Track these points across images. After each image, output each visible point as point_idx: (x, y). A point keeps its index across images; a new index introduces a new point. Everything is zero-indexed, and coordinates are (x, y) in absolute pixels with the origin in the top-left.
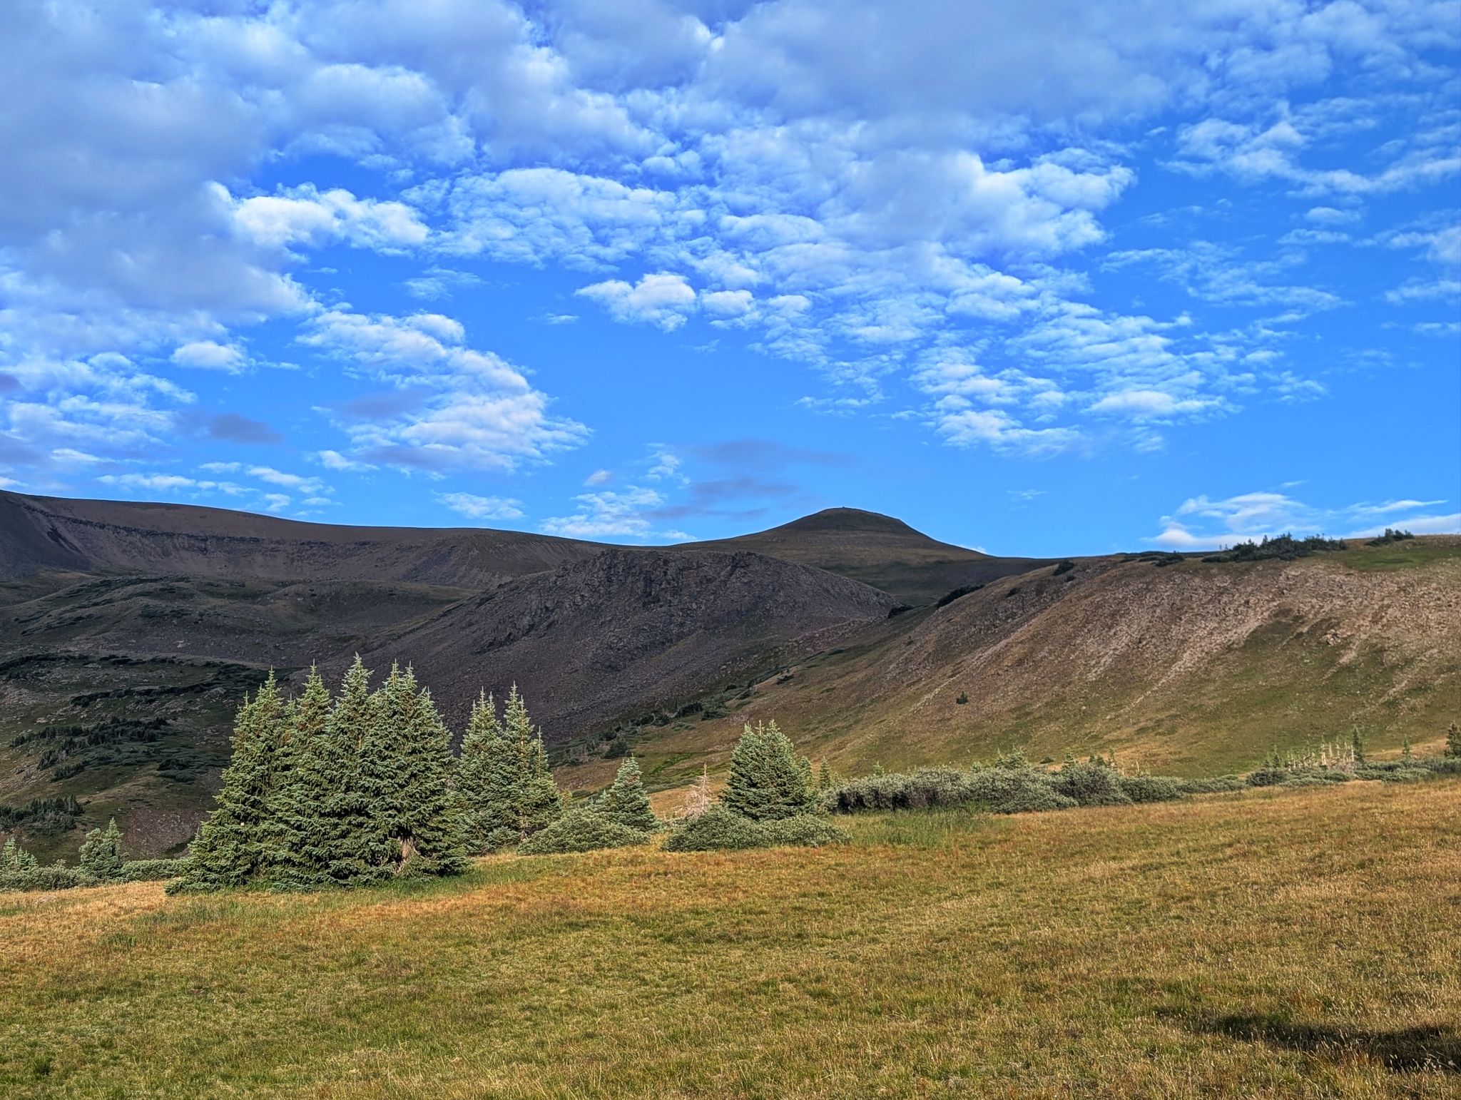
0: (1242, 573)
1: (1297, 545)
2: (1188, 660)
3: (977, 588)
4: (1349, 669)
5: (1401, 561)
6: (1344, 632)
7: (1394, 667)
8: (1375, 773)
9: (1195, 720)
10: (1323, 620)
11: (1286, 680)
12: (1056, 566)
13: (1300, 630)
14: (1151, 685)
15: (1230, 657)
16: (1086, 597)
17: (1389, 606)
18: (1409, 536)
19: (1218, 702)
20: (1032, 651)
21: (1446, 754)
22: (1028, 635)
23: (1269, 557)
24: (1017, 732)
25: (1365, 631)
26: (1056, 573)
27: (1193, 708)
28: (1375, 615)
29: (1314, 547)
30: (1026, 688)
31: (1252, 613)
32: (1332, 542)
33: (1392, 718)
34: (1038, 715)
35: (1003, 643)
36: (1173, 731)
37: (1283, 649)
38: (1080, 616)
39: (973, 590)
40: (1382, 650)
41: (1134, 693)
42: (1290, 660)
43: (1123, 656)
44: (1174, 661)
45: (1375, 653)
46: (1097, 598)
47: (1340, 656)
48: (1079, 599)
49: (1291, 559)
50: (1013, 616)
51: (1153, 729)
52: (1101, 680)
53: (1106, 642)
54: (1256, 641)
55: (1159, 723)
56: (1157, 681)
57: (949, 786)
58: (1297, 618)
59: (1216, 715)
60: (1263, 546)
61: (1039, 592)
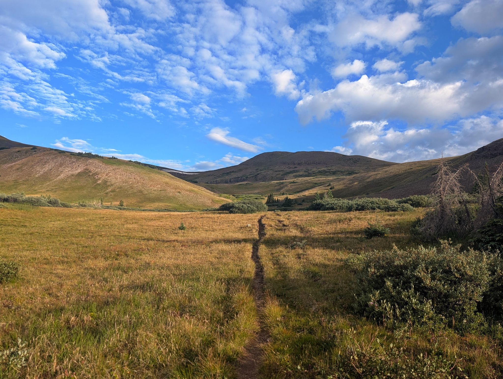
0: (79, 159)
1: (93, 155)
2: (62, 176)
3: (8, 148)
4: (99, 184)
5: (114, 163)
6: (99, 176)
7: (109, 186)
8: (105, 207)
9: (61, 190)
10: (95, 173)
11: (85, 184)
12: (32, 148)
13: (90, 174)
14: (52, 180)
15: (73, 177)
16: (39, 157)
17: (110, 173)
18: (117, 159)
19: (68, 187)
20: (22, 167)
21: (119, 205)
22: (21, 163)
23: (86, 157)
24: (14, 186)
25: (104, 177)
26: (32, 149)
27: (61, 187)
28: (107, 174)
29: (96, 157)
30: (18, 176)
31: (79, 168)
32: (100, 156)
33: (106, 196)
34: (20, 183)
35: (14, 164)
36: (56, 192)
37: (85, 178)
38: (37, 161)
39: (7, 148)
40: (107, 182)
41: (47, 182)
42: (86, 180)
43: (46, 172)
44: (59, 176)
45: (105, 182)
46: (42, 158)
47: (98, 181)
48: (37, 157)
49: (91, 158)
50: (18, 157)
51: (51, 190)
52: (39, 177)
53: (42, 168)
54: (79, 175)
55: (52, 189)
56: (54, 180)
57: (20, 198)
58: (89, 171)
59: (67, 190)
60: (85, 154)
61: (26, 153)
